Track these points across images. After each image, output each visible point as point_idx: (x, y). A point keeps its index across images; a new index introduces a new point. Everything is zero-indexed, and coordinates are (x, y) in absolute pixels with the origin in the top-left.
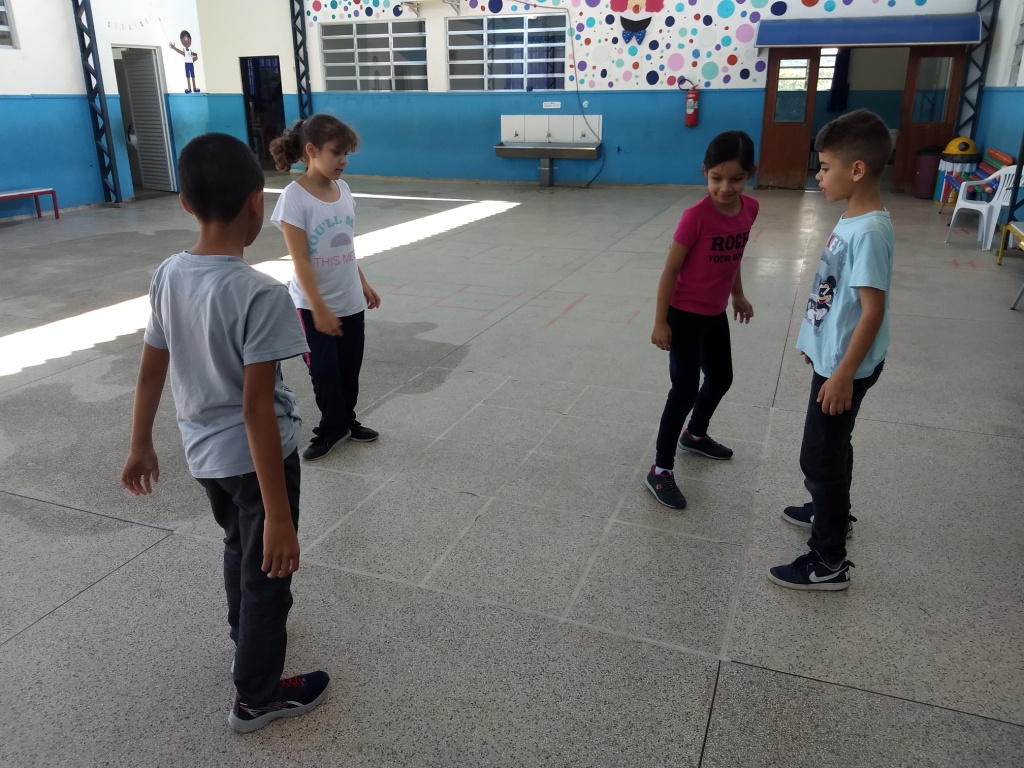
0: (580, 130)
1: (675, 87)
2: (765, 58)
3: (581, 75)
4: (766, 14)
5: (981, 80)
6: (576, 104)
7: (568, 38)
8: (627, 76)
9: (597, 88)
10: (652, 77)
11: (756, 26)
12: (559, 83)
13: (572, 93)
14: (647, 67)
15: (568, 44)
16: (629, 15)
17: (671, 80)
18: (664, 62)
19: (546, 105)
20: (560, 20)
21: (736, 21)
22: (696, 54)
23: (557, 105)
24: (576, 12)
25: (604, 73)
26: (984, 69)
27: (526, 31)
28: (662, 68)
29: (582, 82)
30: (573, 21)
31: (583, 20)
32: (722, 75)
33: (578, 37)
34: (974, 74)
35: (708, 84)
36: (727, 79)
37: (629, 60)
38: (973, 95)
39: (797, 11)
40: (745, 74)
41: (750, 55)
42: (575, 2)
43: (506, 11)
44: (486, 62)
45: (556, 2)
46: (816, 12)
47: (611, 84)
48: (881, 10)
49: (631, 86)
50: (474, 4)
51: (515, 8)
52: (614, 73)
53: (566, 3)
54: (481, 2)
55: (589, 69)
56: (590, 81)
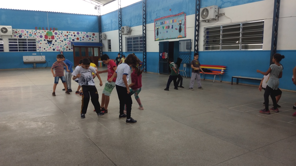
0: (42, 58)
1: (58, 51)
2: (72, 47)
3: (40, 49)
4: (71, 41)
5: (102, 51)
6: (39, 54)
7: (37, 43)
8: (49, 49)
10: (54, 50)
11: (70, 42)
12: (36, 50)
13: (38, 52)
14: (52, 48)
15: (37, 44)
16: (48, 39)
17: (57, 50)
18: (56, 47)
19: (33, 54)
20: (35, 40)
21: (67, 42)
22: (61, 46)
23: (36, 54)
24: (38, 39)
25: (45, 49)
26: (102, 49)
27: (27, 41)
28: (55, 48)
29: (40, 50)
30: (37, 40)
31: (40, 40)
32: (66, 49)
33: (39, 43)
34: (101, 50)
35: (64, 51)
36: (67, 50)
37: (49, 47)
38: (101, 53)
39: (76, 41)
40: (70, 49)
41: (70, 47)
42: (38, 37)
43: (23, 37)
44: (18, 46)
45: (34, 36)
46: (79, 41)
47: (46, 51)
48: (88, 41)
49: (50, 51)
50: (15, 36)
51: (25, 37)
52: (46, 49)
53: (36, 37)
54: (17, 36)
55: (41, 48)
56: (42, 50)
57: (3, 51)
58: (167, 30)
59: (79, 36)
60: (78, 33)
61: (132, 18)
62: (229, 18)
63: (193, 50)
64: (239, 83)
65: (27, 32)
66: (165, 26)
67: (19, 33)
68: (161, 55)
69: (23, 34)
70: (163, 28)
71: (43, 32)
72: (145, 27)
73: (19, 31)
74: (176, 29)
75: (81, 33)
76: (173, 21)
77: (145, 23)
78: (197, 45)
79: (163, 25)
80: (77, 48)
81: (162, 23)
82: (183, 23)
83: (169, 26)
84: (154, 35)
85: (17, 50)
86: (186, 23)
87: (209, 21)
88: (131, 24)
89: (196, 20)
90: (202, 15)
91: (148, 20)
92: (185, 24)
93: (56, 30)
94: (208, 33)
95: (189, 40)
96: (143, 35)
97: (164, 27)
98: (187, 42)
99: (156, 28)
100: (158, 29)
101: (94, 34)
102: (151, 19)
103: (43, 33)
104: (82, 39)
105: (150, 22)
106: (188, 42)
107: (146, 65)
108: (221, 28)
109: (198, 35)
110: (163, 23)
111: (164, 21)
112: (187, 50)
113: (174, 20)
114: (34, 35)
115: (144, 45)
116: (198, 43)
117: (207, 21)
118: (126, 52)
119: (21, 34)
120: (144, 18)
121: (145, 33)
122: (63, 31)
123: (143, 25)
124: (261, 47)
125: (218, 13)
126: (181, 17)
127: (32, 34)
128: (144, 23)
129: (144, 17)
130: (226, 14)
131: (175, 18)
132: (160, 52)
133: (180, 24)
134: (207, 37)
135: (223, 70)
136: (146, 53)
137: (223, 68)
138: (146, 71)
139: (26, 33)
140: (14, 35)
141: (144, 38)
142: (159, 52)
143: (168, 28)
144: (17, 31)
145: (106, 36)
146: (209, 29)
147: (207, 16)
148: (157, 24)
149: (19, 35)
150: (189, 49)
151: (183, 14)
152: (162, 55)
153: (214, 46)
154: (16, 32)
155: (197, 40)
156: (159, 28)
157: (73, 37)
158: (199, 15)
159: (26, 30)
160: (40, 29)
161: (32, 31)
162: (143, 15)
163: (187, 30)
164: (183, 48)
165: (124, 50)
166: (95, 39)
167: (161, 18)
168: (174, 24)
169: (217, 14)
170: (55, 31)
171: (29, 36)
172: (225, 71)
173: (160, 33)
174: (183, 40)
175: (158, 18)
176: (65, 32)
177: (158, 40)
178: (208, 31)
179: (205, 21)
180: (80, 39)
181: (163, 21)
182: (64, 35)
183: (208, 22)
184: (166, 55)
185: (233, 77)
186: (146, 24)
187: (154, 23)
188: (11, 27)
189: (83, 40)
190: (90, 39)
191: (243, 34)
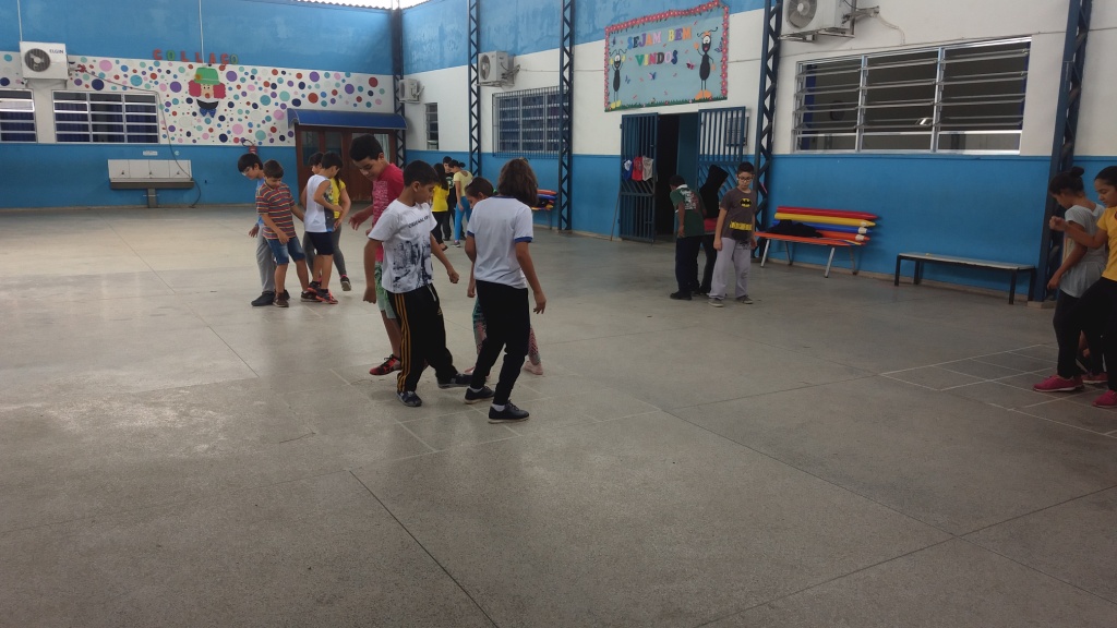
0: (179, 170)
1: (240, 144)
2: (293, 130)
3: (171, 134)
4: (290, 105)
5: (404, 146)
6: (169, 153)
7: (158, 110)
8: (205, 136)
9: (183, 143)
10: (223, 138)
11: (285, 111)
12: (155, 139)
13: (166, 146)
14: (219, 133)
15: (159, 114)
16: (203, 99)
17: (236, 140)
18: (230, 129)
19: (145, 153)
20: (152, 99)
21: (272, 108)
22: (250, 125)
23: (155, 153)
24: (163, 95)
25: (189, 134)
26: (404, 141)
27: (124, 103)
28: (229, 132)
29: (173, 139)
30: (162, 99)
31: (170, 100)
32: (268, 138)
33: (167, 111)
34: (400, 143)
35: (260, 143)
36: (272, 141)
37: (206, 127)
38: (401, 153)
39: (306, 105)
40: (282, 138)
41: (284, 127)
42: (163, 88)
43: (107, 89)
44: (90, 123)
45: (148, 86)
46: (317, 106)
47: (194, 141)
48: (350, 108)
49: (209, 142)
50: (78, 82)
51: (114, 88)
52: (196, 134)
53: (156, 88)
54: (85, 82)
55: (177, 131)
56: (179, 138)
57: (33, 137)
58: (656, 68)
59: (318, 87)
60: (314, 77)
61: (521, 19)
62: (895, 28)
63: (751, 150)
64: (924, 282)
65: (124, 68)
66: (646, 52)
67: (93, 73)
68: (627, 168)
69: (109, 75)
70: (640, 60)
71: (182, 70)
72: (571, 55)
73: (94, 62)
74: (689, 65)
75: (327, 76)
76: (678, 36)
77: (569, 40)
78: (770, 131)
79: (638, 51)
80: (310, 133)
81: (635, 43)
82: (716, 45)
83: (661, 56)
84: (603, 88)
85: (86, 138)
86: (727, 42)
87: (816, 37)
88: (516, 43)
89: (768, 31)
90: (789, 14)
91: (583, 27)
92: (723, 48)
93: (233, 61)
94: (811, 82)
95: (737, 109)
96: (561, 86)
97: (643, 56)
98: (729, 116)
99: (612, 62)
100: (618, 63)
101: (373, 82)
102: (594, 26)
103: (185, 72)
104: (328, 99)
105: (588, 39)
106: (735, 116)
107: (569, 204)
108: (864, 67)
109: (773, 92)
110: (641, 40)
111: (644, 35)
112: (727, 148)
113: (681, 30)
114: (148, 82)
115: (564, 126)
116: (770, 120)
117: (809, 37)
118: (494, 155)
119: (102, 75)
120: (565, 19)
121: (567, 79)
122: (256, 67)
123: (563, 49)
124: (1013, 142)
125: (854, 7)
126: (709, 21)
127: (142, 76)
128: (564, 39)
129: (568, 18)
130: (882, 12)
131: (687, 24)
132: (624, 157)
133: (706, 47)
134: (809, 100)
135: (865, 231)
136: (570, 157)
137: (864, 223)
138: (569, 227)
139: (121, 73)
140: (75, 78)
141: (563, 101)
142: (618, 152)
143: (660, 62)
144: (87, 66)
145: (418, 88)
146: (816, 66)
147: (812, 18)
148: (617, 47)
149: (92, 78)
150: (736, 146)
151: (718, 6)
152: (632, 166)
153: (834, 135)
154: (83, 69)
155: (768, 112)
156: (623, 60)
157: (295, 93)
158: (779, 12)
159: (117, 62)
160: (170, 57)
161: (143, 65)
162: (565, 9)
163: (732, 69)
164: (712, 143)
165: (489, 145)
166: (379, 102)
167: (633, 24)
168: (681, 46)
169: (847, 10)
170: (229, 68)
171: (129, 84)
172: (871, 232)
173: (628, 81)
174: (716, 111)
175: (622, 20)
176: (264, 73)
177: (617, 109)
178: (812, 76)
179: (802, 37)
180: (320, 99)
181: (640, 35)
182: (261, 84)
183: (814, 39)
184: (648, 169)
185: (900, 258)
186: (571, 45)
187: (602, 43)
188: (62, 47)
189: (333, 101)
190: (359, 99)
191: (947, 92)
